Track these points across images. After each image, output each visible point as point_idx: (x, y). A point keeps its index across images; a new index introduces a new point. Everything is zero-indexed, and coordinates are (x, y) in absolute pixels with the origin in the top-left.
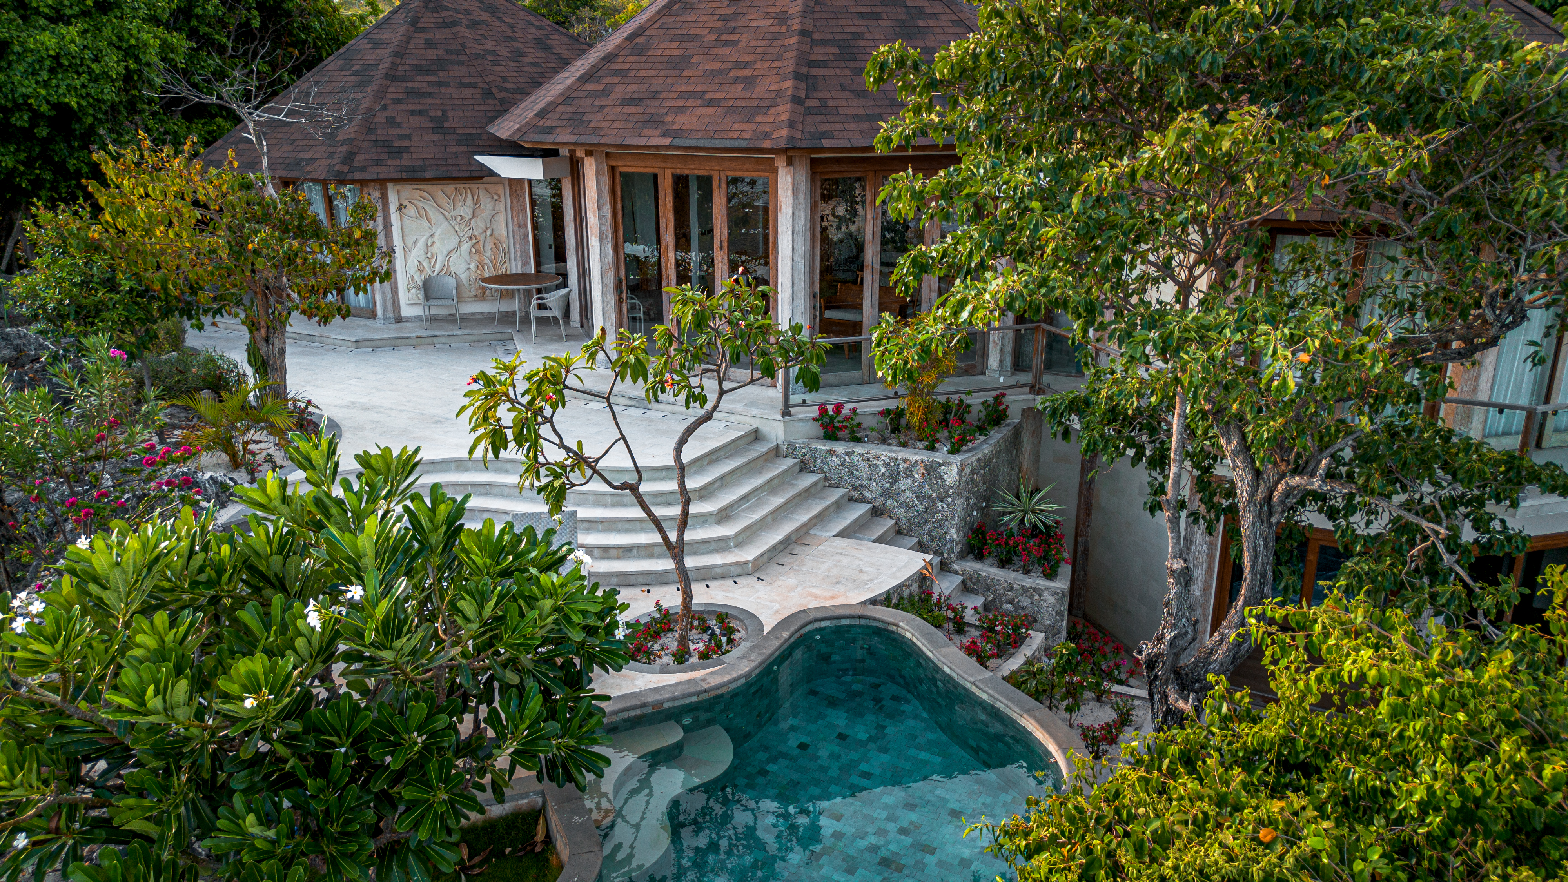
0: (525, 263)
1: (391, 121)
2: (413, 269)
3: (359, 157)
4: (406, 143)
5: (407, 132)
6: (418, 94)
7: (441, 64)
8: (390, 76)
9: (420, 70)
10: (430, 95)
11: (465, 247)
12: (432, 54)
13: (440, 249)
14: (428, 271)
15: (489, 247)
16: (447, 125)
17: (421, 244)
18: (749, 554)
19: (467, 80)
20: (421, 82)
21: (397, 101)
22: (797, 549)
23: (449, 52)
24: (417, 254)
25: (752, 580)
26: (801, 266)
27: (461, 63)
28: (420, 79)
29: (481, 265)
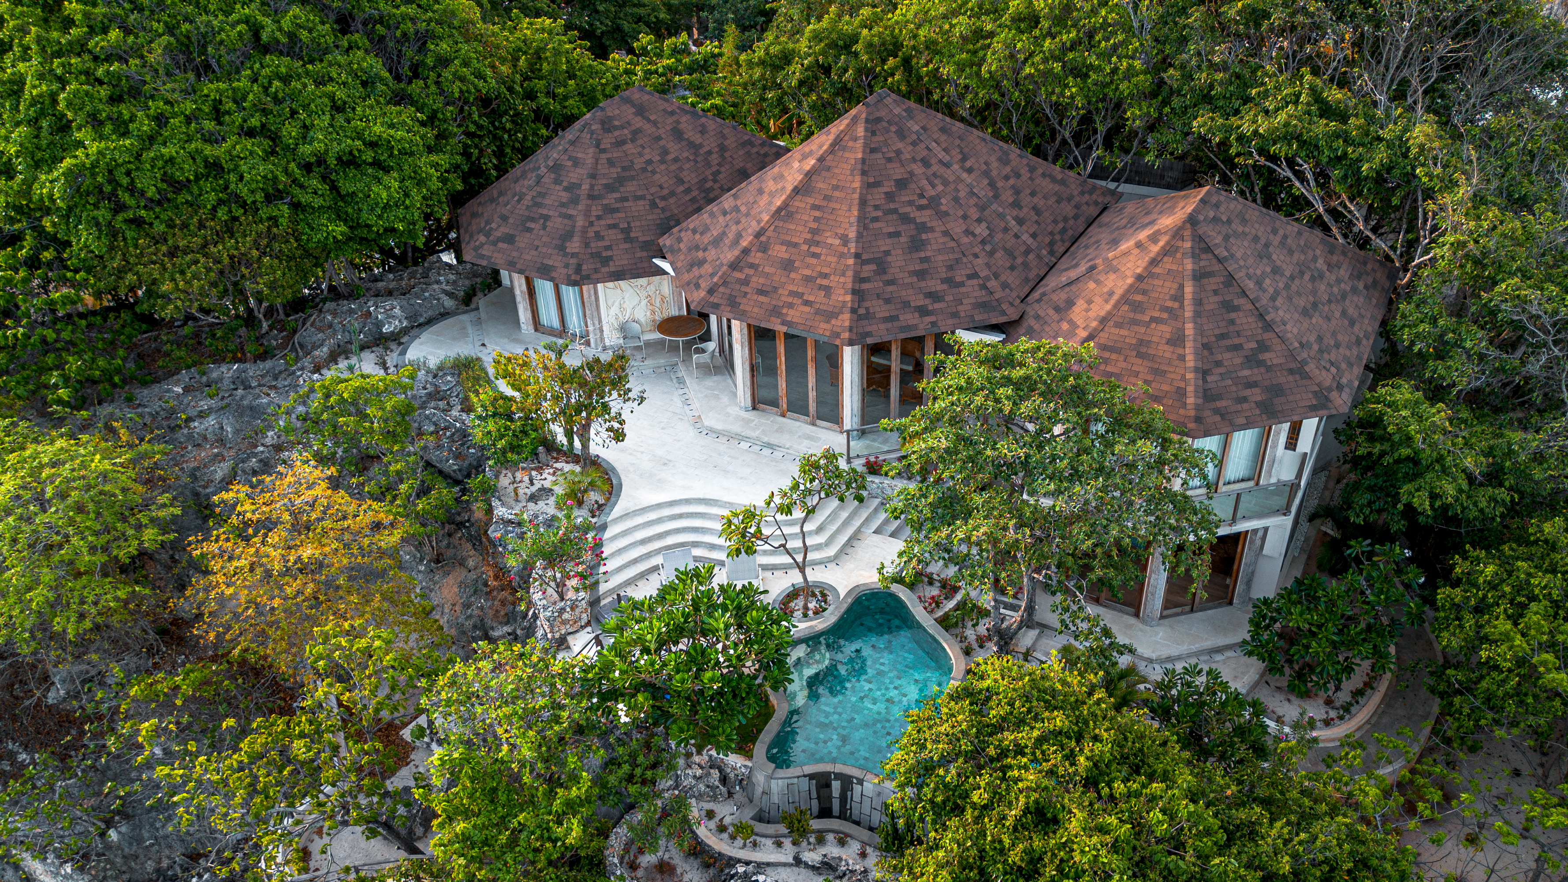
0: (680, 309)
1: (598, 236)
2: (612, 320)
3: (584, 267)
4: (609, 253)
5: (608, 243)
6: (610, 210)
7: (621, 181)
8: (591, 197)
9: (610, 188)
10: (617, 210)
11: (644, 302)
12: (614, 172)
13: (628, 305)
14: (621, 319)
15: (658, 300)
16: (632, 235)
17: (617, 304)
18: (831, 552)
19: (639, 193)
20: (611, 199)
21: (599, 218)
22: (855, 543)
23: (624, 169)
24: (614, 310)
25: (833, 565)
26: (856, 379)
27: (632, 178)
28: (610, 196)
29: (653, 312)
